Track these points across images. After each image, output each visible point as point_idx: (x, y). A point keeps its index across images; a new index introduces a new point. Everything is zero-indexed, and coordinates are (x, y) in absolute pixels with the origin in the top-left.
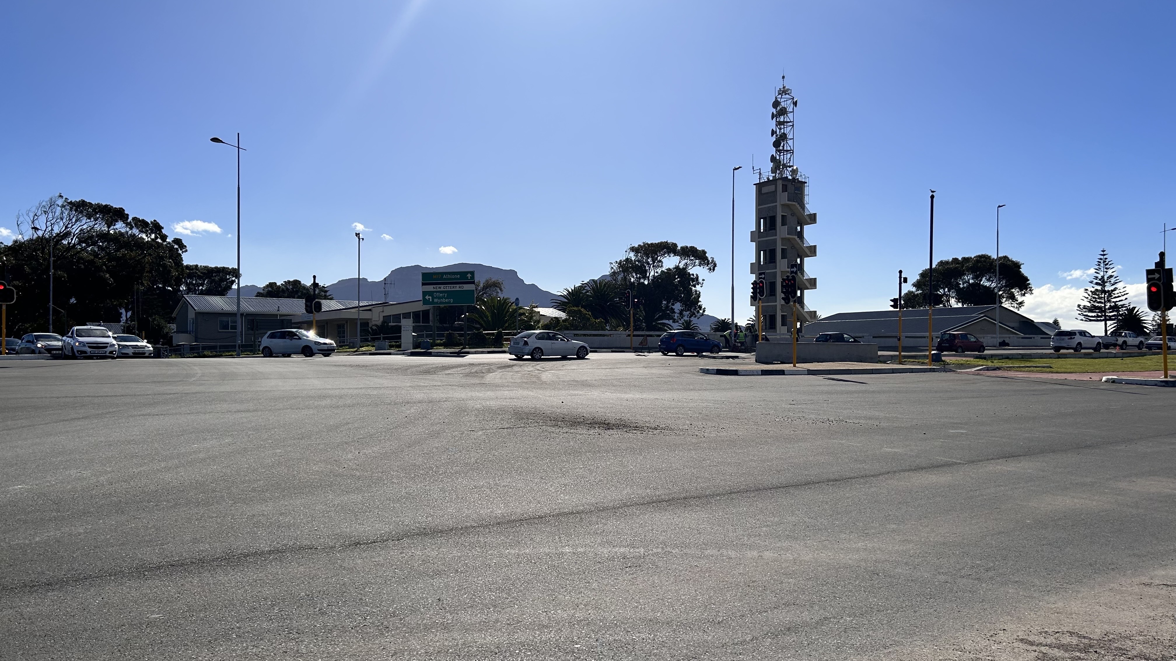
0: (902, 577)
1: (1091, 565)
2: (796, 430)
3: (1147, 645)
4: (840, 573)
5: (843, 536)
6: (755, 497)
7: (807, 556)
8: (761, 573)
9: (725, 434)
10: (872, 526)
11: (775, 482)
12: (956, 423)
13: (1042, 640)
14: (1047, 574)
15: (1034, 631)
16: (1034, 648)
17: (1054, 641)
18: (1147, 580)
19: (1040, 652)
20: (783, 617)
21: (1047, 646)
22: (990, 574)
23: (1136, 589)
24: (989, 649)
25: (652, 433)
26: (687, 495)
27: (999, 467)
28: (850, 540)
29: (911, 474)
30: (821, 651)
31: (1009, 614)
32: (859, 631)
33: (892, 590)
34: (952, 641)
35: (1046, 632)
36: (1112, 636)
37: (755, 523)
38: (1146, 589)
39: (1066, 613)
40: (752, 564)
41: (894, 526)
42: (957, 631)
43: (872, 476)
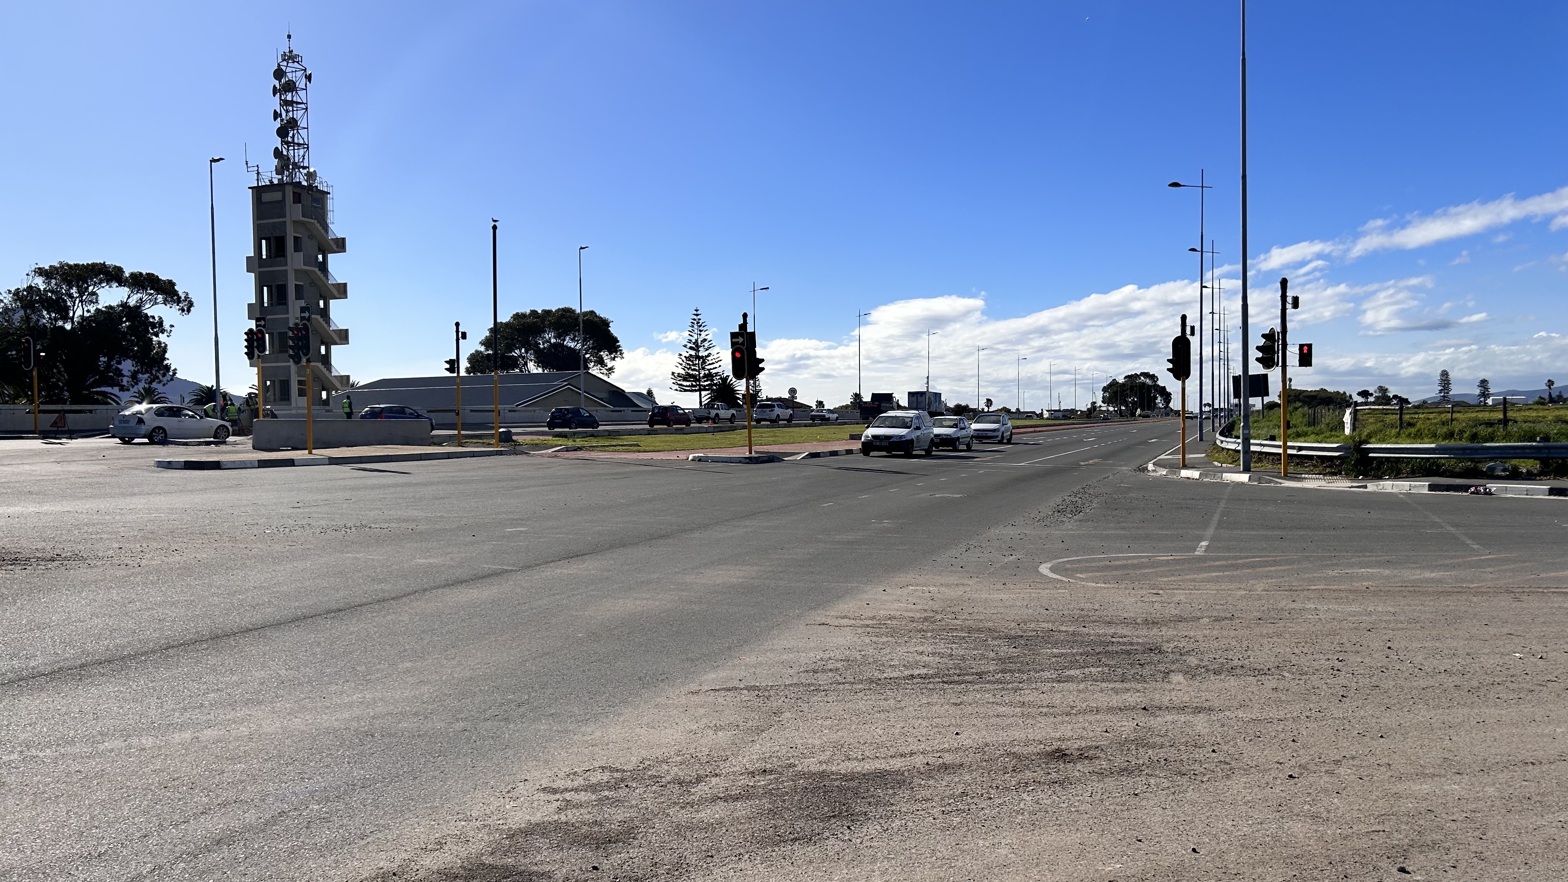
0: (405, 733)
1: (640, 679)
2: (295, 544)
3: (683, 766)
4: (318, 742)
5: (333, 688)
6: (207, 649)
7: (271, 726)
8: (191, 763)
9: (177, 558)
10: (379, 669)
11: (245, 622)
12: (516, 520)
13: (569, 784)
14: (589, 699)
15: (561, 774)
16: (558, 796)
17: (582, 782)
18: (694, 687)
19: (565, 800)
20: (216, 824)
21: (573, 790)
22: (522, 709)
23: (683, 700)
24: (502, 810)
25: (44, 568)
26: (86, 661)
27: (559, 571)
28: (342, 693)
29: (447, 591)
30: (264, 865)
31: (536, 758)
32: (330, 822)
33: (388, 754)
34: (457, 808)
35: (575, 773)
36: (648, 763)
37: (198, 689)
38: (694, 698)
39: (602, 745)
40: (179, 753)
41: (408, 665)
42: (466, 793)
43: (393, 599)
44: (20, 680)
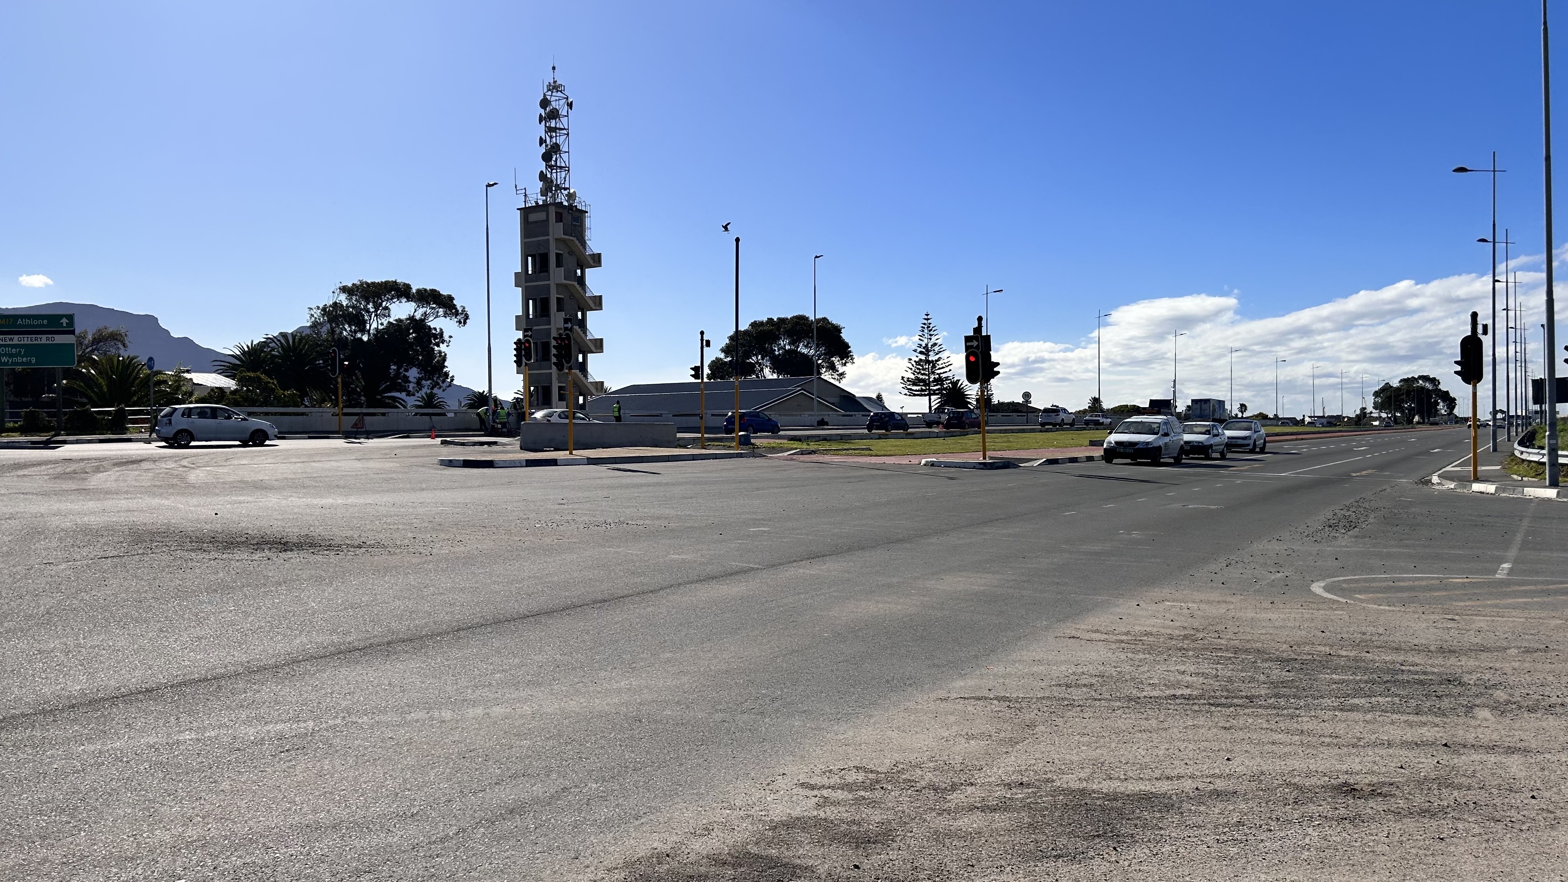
0: (670, 721)
1: (888, 682)
2: (562, 538)
3: (937, 773)
4: (592, 724)
5: (603, 674)
6: (491, 632)
7: (551, 707)
8: (484, 737)
9: (462, 548)
10: (642, 658)
11: (523, 610)
12: (759, 520)
13: (825, 781)
14: (840, 698)
15: (818, 771)
16: (815, 792)
17: (838, 781)
18: (942, 694)
19: (822, 797)
20: (508, 795)
21: (829, 788)
22: (776, 704)
23: (932, 706)
24: (763, 801)
25: (353, 554)
26: (392, 639)
27: (802, 571)
28: (611, 679)
29: (699, 586)
30: (551, 836)
31: (792, 753)
32: (606, 800)
33: (655, 740)
34: (721, 797)
35: (830, 771)
36: (902, 766)
37: (486, 669)
38: (943, 705)
39: (855, 744)
40: (473, 727)
41: (669, 655)
42: (729, 782)
43: (651, 592)
44: (339, 653)
